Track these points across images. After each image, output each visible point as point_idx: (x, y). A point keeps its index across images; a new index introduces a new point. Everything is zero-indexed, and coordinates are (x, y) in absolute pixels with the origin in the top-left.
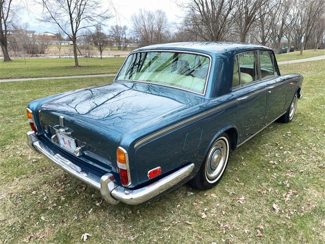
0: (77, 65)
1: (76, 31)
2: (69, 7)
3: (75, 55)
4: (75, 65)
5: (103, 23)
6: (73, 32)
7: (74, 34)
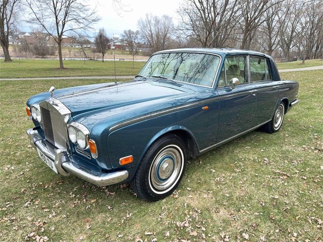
0: (62, 68)
1: (62, 33)
2: (55, 9)
3: (60, 57)
4: (59, 67)
5: (90, 25)
6: (58, 33)
7: (60, 36)
